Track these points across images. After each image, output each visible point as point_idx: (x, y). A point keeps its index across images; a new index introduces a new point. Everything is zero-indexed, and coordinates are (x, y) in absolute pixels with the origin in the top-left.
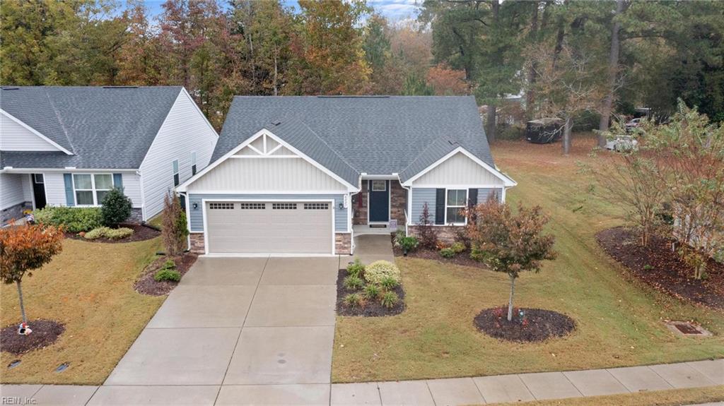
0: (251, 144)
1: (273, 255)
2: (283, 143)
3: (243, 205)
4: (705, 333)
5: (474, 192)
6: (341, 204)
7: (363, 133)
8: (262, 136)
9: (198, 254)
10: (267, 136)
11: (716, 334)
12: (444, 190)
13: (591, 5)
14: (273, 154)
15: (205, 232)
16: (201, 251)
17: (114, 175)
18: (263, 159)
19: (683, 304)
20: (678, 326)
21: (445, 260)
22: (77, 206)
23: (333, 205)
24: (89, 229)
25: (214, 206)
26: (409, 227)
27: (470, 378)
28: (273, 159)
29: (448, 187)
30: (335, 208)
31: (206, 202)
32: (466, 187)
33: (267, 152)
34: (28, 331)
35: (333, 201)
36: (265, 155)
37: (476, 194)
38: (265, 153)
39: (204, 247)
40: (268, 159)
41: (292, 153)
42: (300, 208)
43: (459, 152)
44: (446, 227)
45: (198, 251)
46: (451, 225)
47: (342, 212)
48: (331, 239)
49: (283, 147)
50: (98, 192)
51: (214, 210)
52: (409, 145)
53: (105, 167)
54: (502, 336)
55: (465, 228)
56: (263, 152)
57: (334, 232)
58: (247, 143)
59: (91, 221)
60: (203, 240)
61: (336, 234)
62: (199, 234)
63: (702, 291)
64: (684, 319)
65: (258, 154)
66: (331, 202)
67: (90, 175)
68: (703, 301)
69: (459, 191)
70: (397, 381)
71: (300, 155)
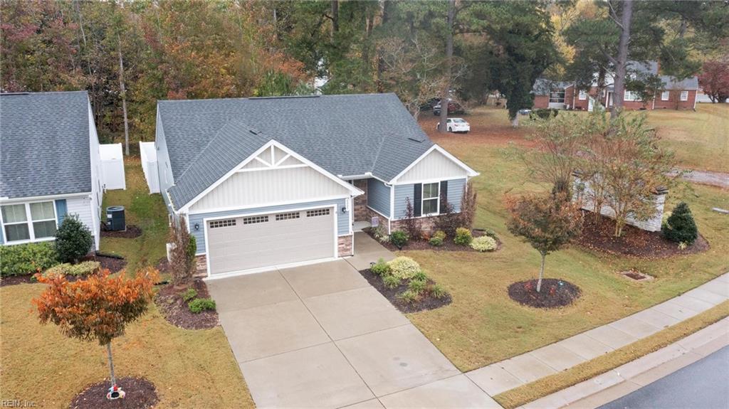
0: (258, 156)
1: (280, 267)
2: (291, 153)
3: (245, 219)
4: (648, 278)
5: (444, 184)
6: (343, 209)
7: (315, 134)
8: (270, 147)
9: (201, 277)
10: (275, 147)
11: (655, 277)
12: (421, 184)
13: (434, 3)
14: (281, 164)
15: (207, 253)
16: (204, 274)
17: (56, 201)
18: (272, 171)
19: (619, 257)
20: (627, 275)
21: (437, 248)
22: (7, 243)
23: (336, 210)
24: (44, 269)
25: (214, 225)
26: (391, 222)
27: (555, 344)
28: (282, 170)
29: (424, 182)
30: (337, 212)
31: (208, 221)
32: (438, 180)
33: (275, 163)
34: (122, 393)
35: (335, 206)
36: (274, 166)
37: (447, 185)
38: (274, 164)
39: (206, 270)
40: (277, 170)
41: (302, 163)
42: (303, 216)
43: (435, 149)
44: (423, 218)
45: (200, 275)
46: (428, 215)
47: (344, 216)
48: (333, 244)
49: (291, 157)
50: (34, 224)
51: (215, 228)
52: (364, 144)
53: (46, 194)
54: (543, 306)
55: (438, 217)
56: (271, 164)
57: (336, 236)
58: (254, 156)
59: (45, 259)
60: (205, 262)
61: (339, 238)
62: (201, 256)
63: (626, 245)
64: (627, 269)
65: (267, 166)
66: (333, 207)
67: (24, 205)
68: (631, 253)
69: (433, 184)
70: (509, 359)
71: (308, 163)
